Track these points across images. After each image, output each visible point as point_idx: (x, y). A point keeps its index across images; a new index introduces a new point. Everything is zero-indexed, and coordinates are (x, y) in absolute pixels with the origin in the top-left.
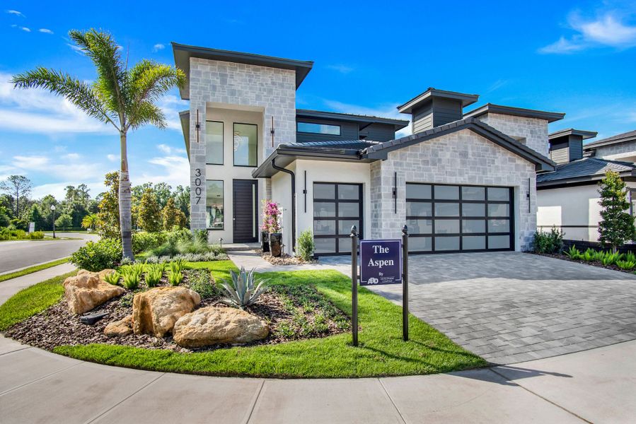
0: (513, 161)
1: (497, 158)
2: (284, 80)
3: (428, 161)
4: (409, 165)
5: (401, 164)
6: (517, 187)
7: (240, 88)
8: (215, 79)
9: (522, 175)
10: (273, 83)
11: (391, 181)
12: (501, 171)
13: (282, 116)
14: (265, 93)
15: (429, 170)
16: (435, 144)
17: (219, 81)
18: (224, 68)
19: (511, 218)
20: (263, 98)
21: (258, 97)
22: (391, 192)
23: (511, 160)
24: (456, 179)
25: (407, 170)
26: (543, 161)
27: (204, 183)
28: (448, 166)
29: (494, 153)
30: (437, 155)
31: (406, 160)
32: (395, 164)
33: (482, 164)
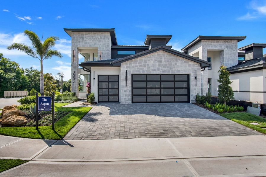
0: (188, 63)
1: (178, 62)
2: (105, 36)
3: (142, 65)
4: (133, 67)
5: (129, 67)
6: (190, 74)
7: (88, 41)
8: (80, 39)
9: (192, 69)
10: (101, 38)
11: (125, 74)
12: (180, 68)
13: (104, 50)
14: (98, 42)
15: (143, 69)
16: (145, 58)
17: (81, 39)
18: (83, 35)
19: (188, 88)
20: (97, 44)
21: (95, 44)
22: (125, 78)
23: (185, 62)
24: (156, 72)
25: (132, 69)
26: (202, 62)
27: (76, 76)
28: (152, 67)
29: (176, 60)
30: (146, 63)
31: (132, 65)
32: (126, 67)
33: (169, 65)
